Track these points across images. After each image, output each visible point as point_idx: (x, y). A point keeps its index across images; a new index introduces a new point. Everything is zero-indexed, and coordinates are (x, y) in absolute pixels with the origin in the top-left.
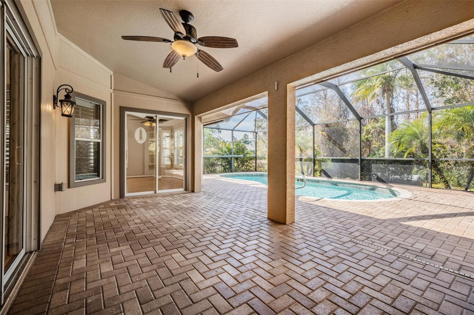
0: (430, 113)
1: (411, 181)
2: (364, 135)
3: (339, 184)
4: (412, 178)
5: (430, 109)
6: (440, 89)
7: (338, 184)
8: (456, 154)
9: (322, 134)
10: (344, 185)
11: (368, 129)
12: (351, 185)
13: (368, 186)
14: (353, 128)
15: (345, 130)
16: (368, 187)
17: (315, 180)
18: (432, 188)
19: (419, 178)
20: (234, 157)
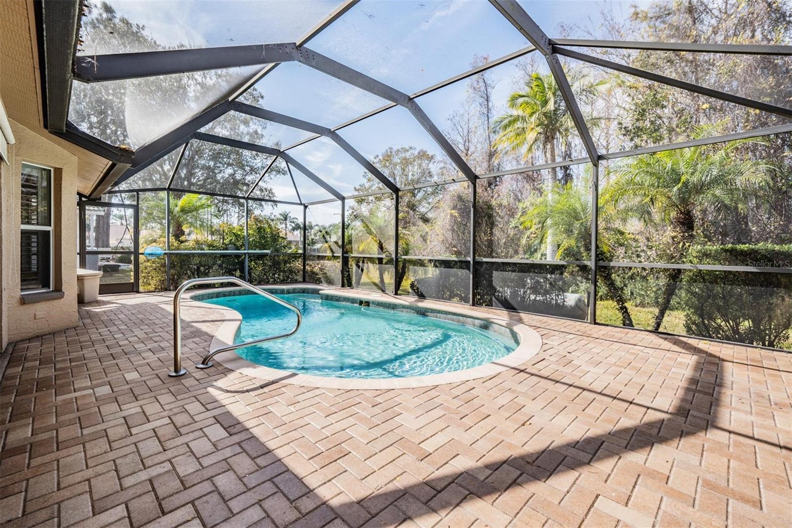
0: (596, 165)
1: (564, 306)
2: (519, 216)
3: (429, 314)
4: (564, 301)
5: (596, 159)
6: (632, 140)
7: (427, 314)
8: (654, 252)
9: (452, 215)
10: (438, 315)
11: (524, 206)
12: (449, 316)
13: (477, 319)
14: (503, 204)
15: (490, 207)
16: (477, 322)
17: (390, 304)
18: (596, 323)
19: (580, 300)
20: (248, 253)
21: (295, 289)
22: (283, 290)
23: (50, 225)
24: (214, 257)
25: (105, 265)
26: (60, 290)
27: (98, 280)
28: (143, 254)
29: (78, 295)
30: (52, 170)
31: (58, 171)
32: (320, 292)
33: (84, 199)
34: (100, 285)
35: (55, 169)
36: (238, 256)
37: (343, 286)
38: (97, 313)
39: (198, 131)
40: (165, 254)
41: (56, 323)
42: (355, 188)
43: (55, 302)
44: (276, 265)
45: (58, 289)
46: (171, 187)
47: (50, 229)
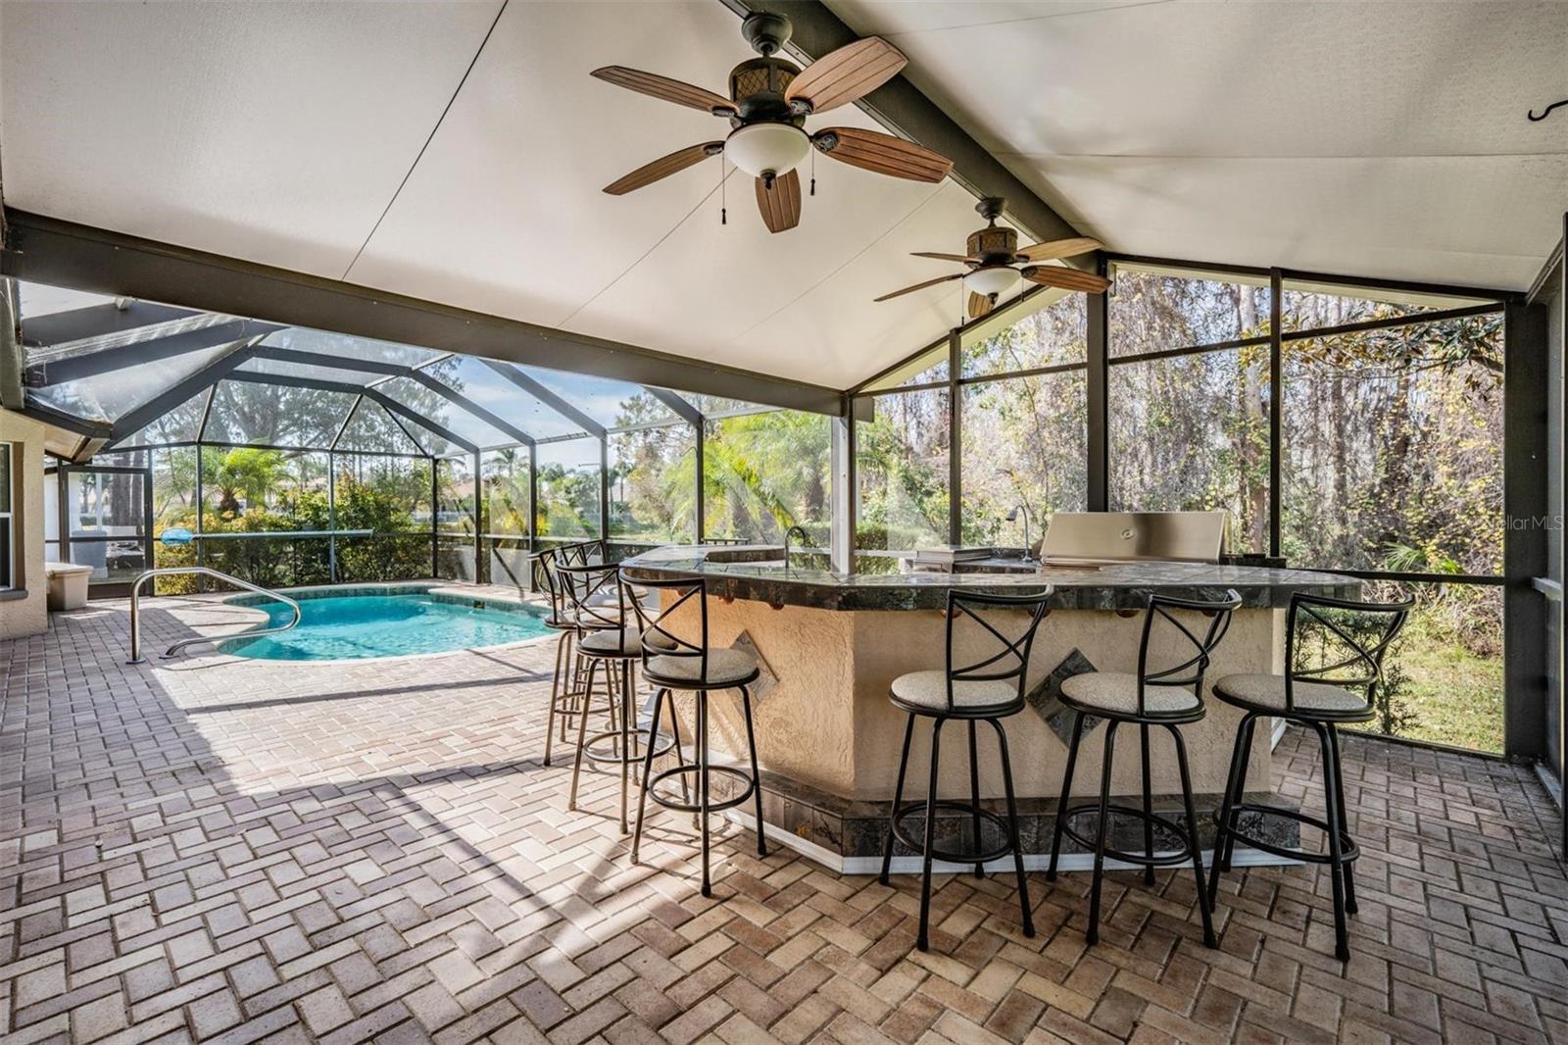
20: (335, 535)
21: (404, 588)
22: (385, 590)
23: (9, 511)
24: (280, 542)
25: (122, 557)
26: (23, 589)
27: (87, 579)
28: (159, 540)
29: (48, 595)
30: (11, 445)
31: (19, 447)
32: (430, 591)
33: (65, 463)
34: (90, 586)
35: (15, 443)
36: (321, 540)
37: (479, 582)
38: (78, 621)
39: (236, 369)
40: (195, 539)
41: (19, 626)
42: (622, 404)
43: (17, 603)
44: (387, 553)
45: (21, 586)
46: (203, 440)
47: (10, 515)
